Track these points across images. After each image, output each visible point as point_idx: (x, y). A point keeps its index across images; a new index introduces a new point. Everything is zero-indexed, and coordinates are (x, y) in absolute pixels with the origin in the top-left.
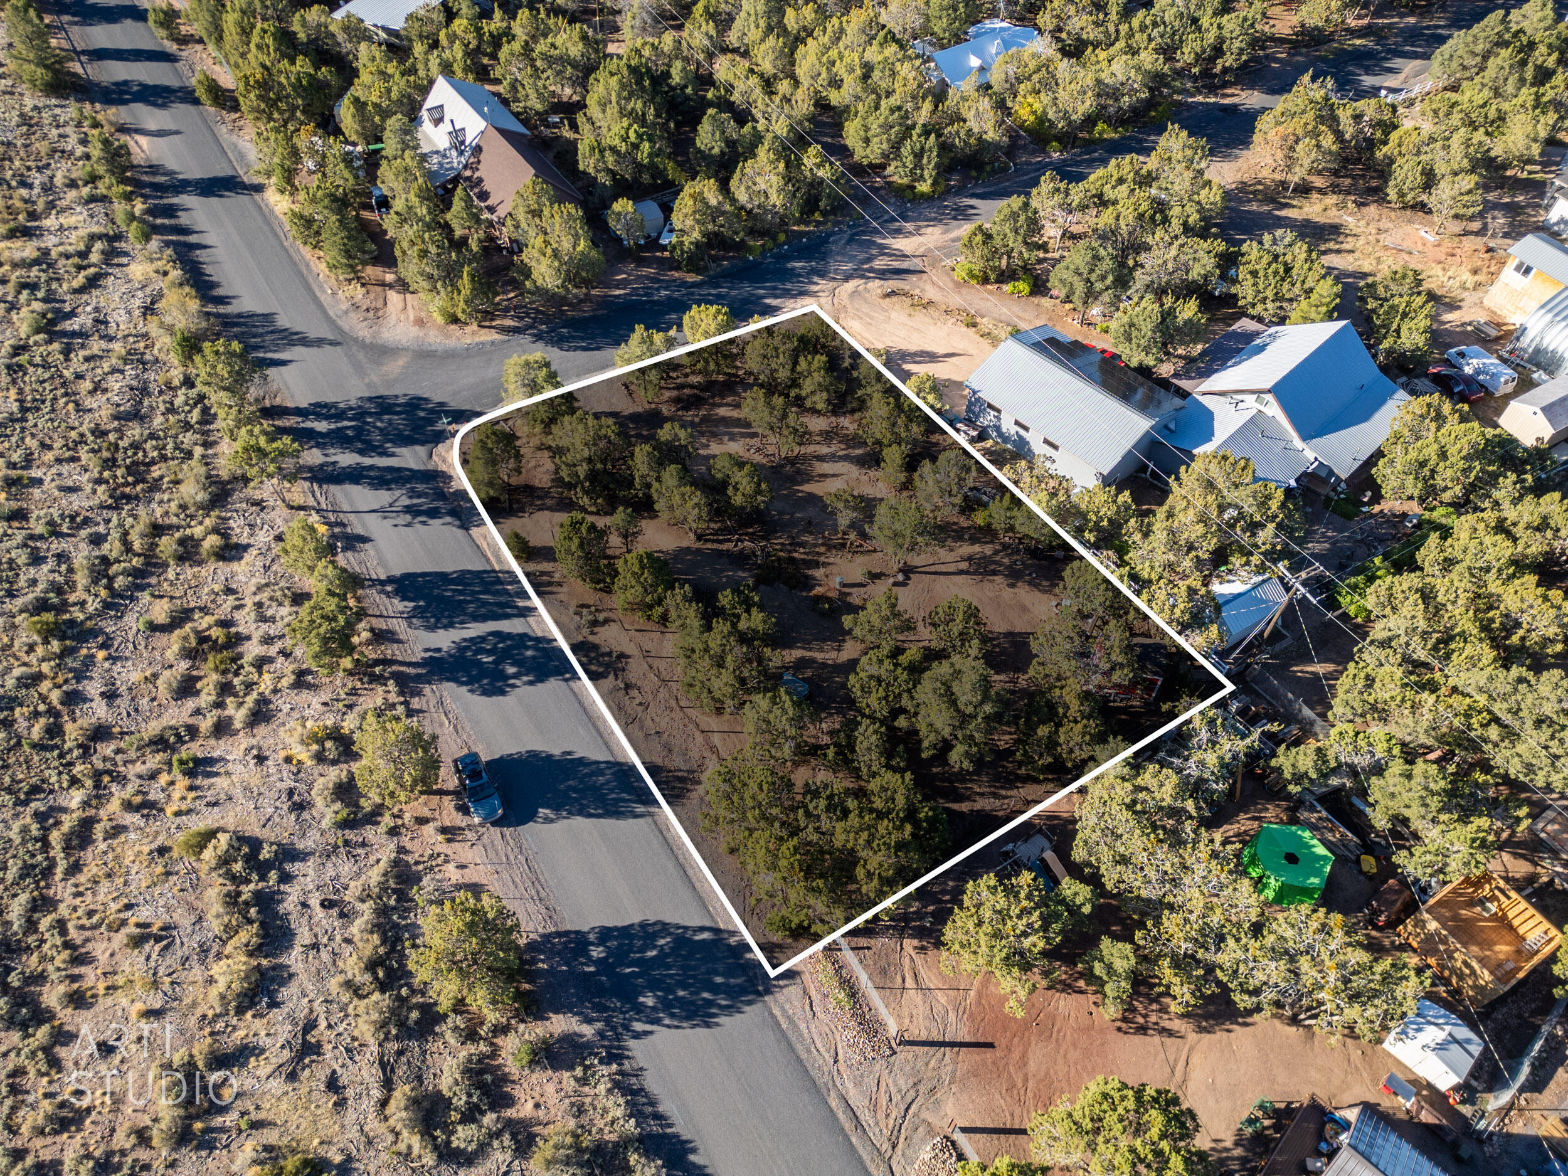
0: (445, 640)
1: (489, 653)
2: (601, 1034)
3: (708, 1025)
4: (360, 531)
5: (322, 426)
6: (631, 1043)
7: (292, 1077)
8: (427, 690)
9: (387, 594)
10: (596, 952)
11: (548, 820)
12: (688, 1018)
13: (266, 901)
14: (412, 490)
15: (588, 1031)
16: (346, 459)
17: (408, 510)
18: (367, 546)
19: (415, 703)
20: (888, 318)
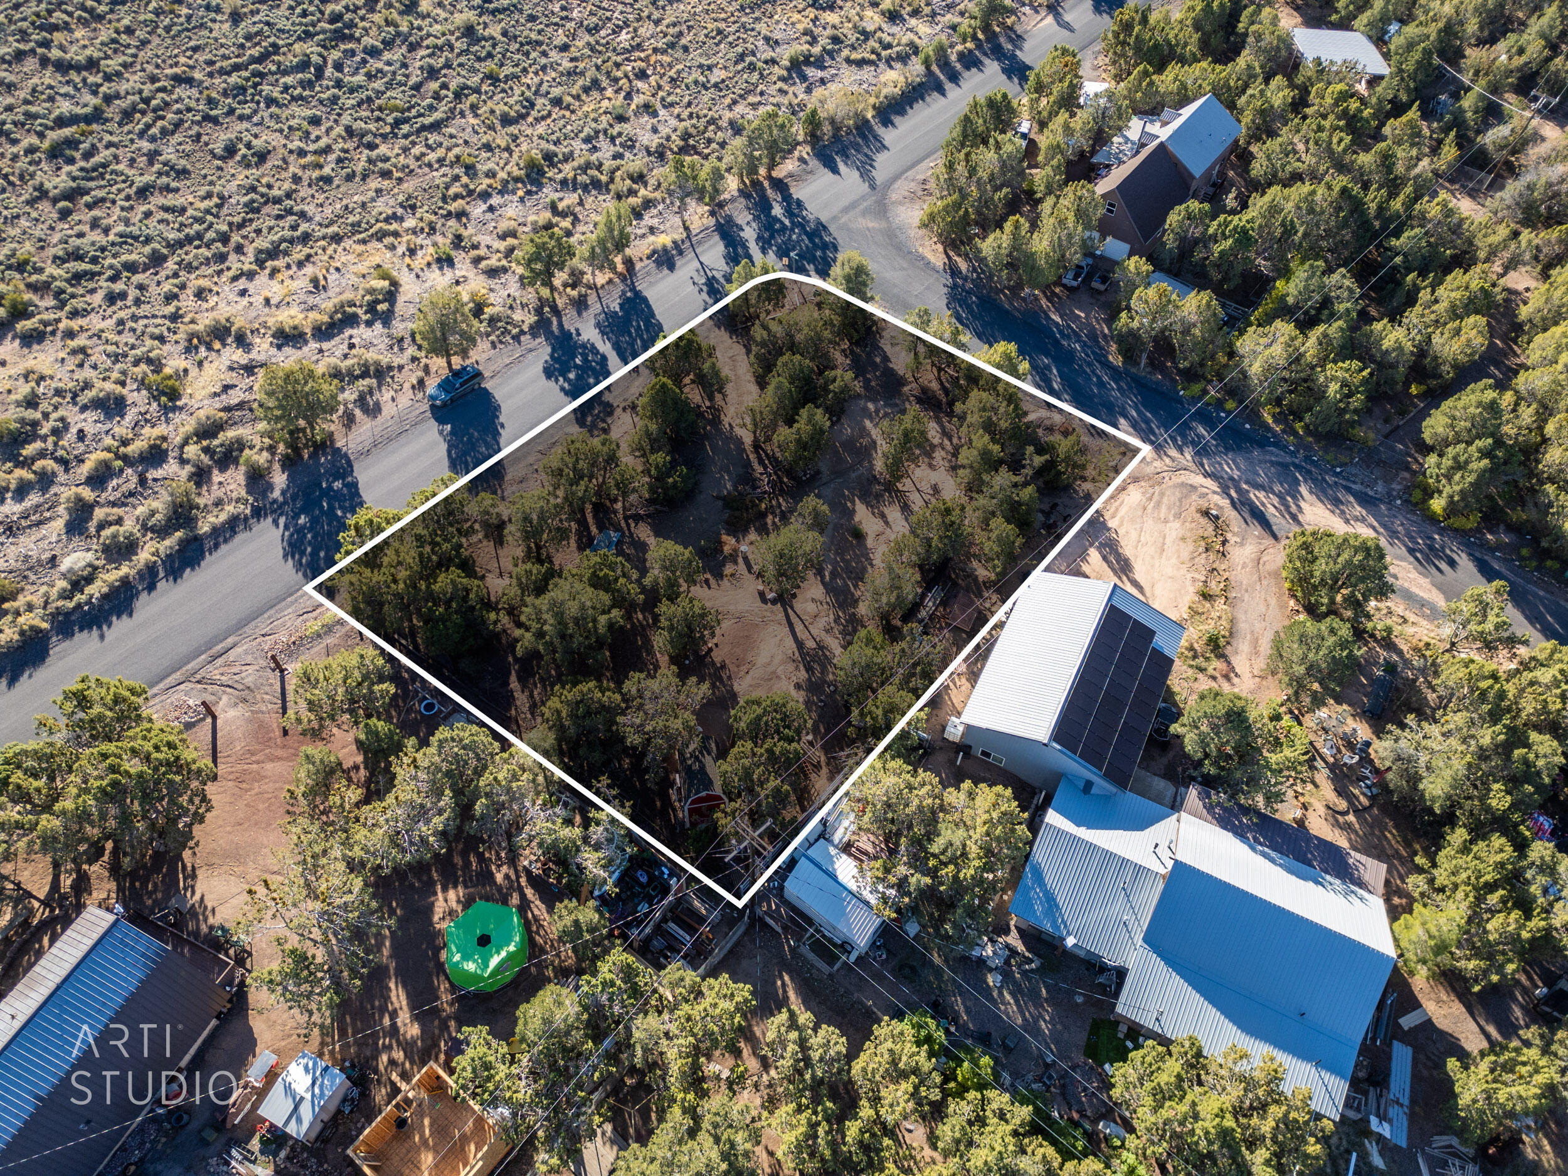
0: (590, 335)
1: (585, 360)
2: (275, 501)
3: (285, 556)
4: (678, 264)
5: (777, 211)
6: (270, 520)
7: (231, 369)
8: (540, 340)
9: (623, 295)
10: (337, 485)
11: (441, 433)
12: (290, 544)
13: (351, 320)
14: (730, 273)
15: (276, 494)
16: (749, 234)
17: (710, 278)
18: (666, 271)
19: (525, 337)
20: (1166, 521)
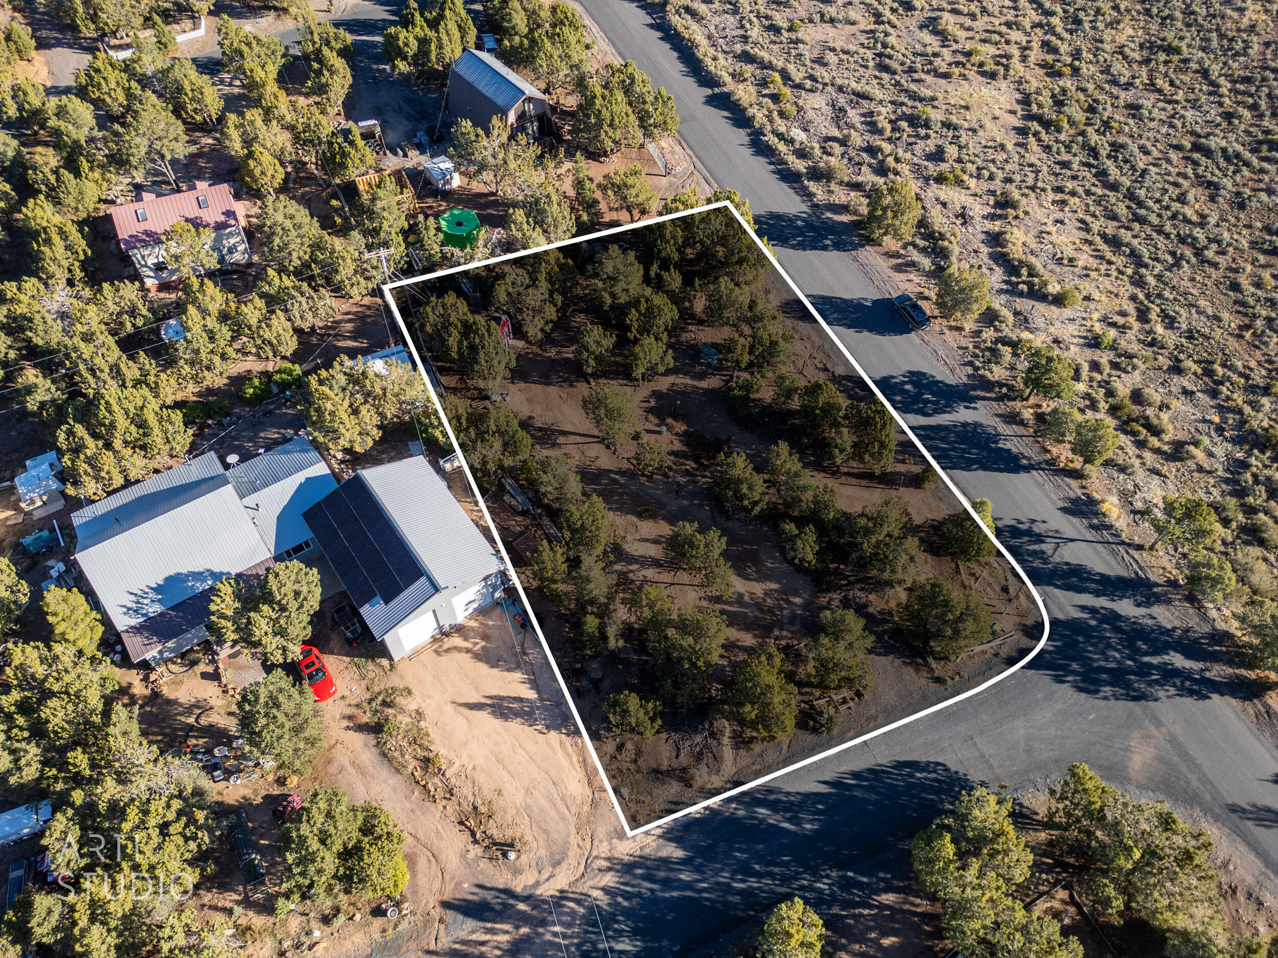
0: (962, 415)
1: (927, 401)
2: (823, 214)
4: (1075, 519)
5: (1178, 660)
6: (807, 210)
8: (965, 379)
9: (1025, 457)
10: (828, 242)
11: (865, 299)
12: (781, 215)
14: (1045, 561)
15: (829, 215)
16: (1126, 607)
17: (1039, 538)
18: (1061, 504)
19: (970, 370)
20: (528, 792)
